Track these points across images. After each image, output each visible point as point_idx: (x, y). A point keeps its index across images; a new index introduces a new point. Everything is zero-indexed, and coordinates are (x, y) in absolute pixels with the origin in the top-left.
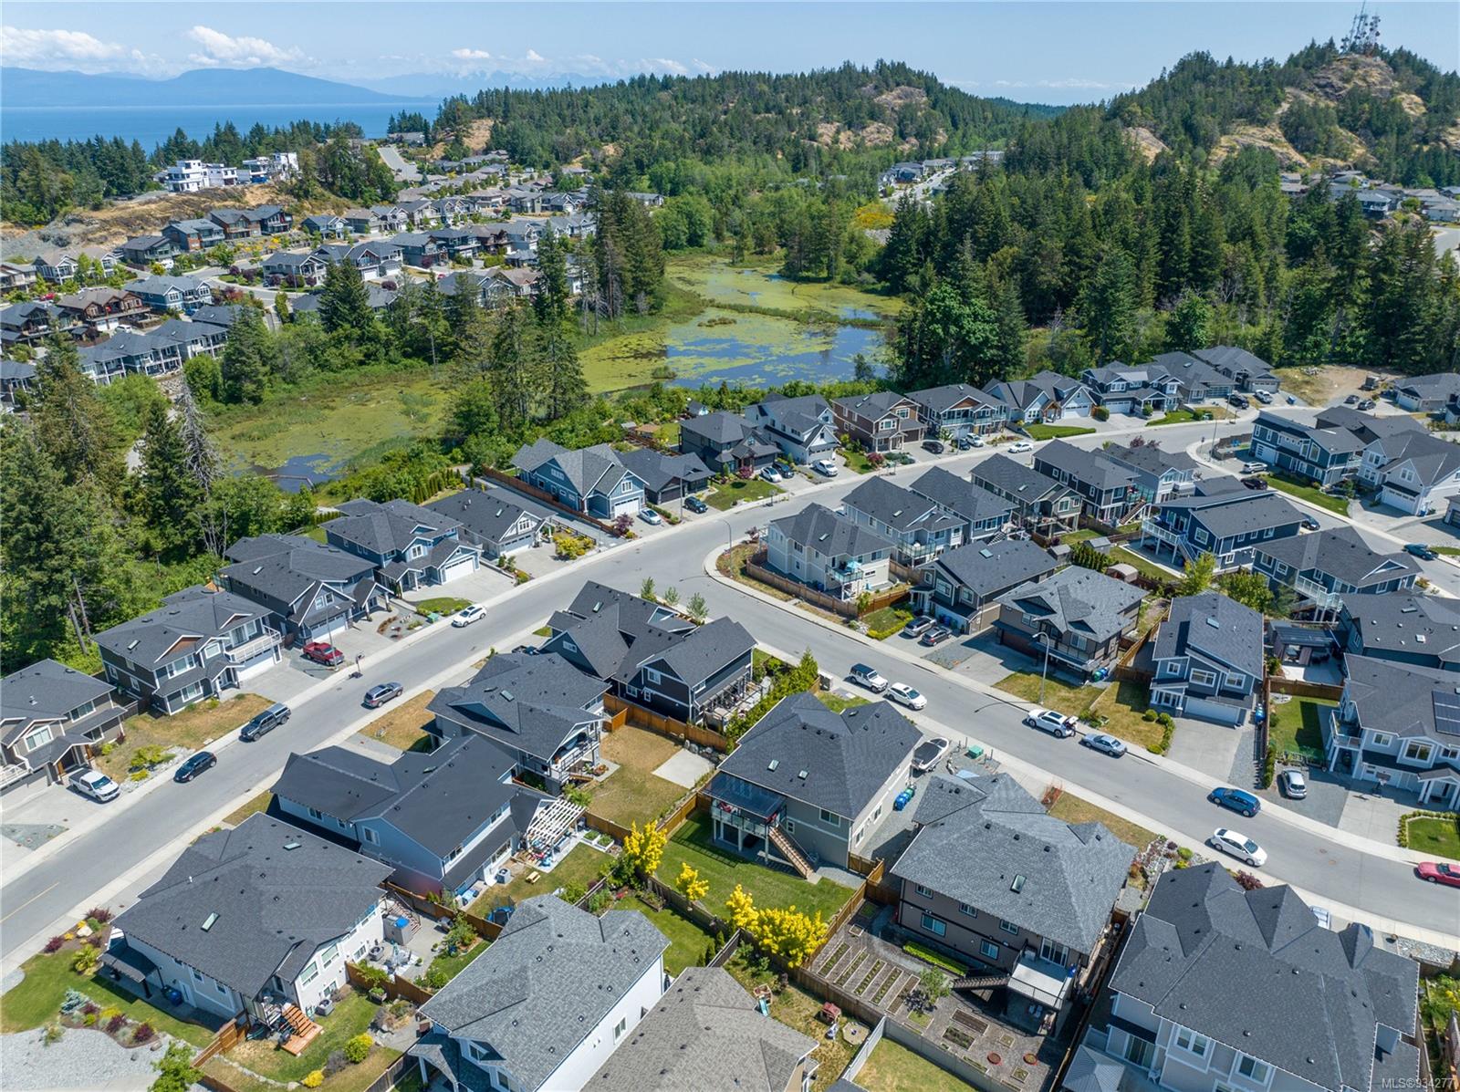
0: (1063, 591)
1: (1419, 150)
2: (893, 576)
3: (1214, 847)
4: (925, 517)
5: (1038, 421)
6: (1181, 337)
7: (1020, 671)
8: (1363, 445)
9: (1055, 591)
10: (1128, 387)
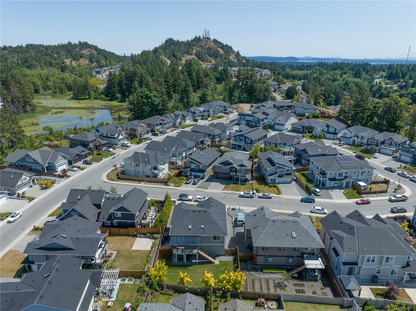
0: (232, 158)
1: (226, 61)
2: (170, 169)
3: (313, 213)
4: (174, 149)
5: (180, 124)
6: (204, 100)
7: (227, 184)
8: (266, 117)
9: (230, 158)
10: (200, 112)
